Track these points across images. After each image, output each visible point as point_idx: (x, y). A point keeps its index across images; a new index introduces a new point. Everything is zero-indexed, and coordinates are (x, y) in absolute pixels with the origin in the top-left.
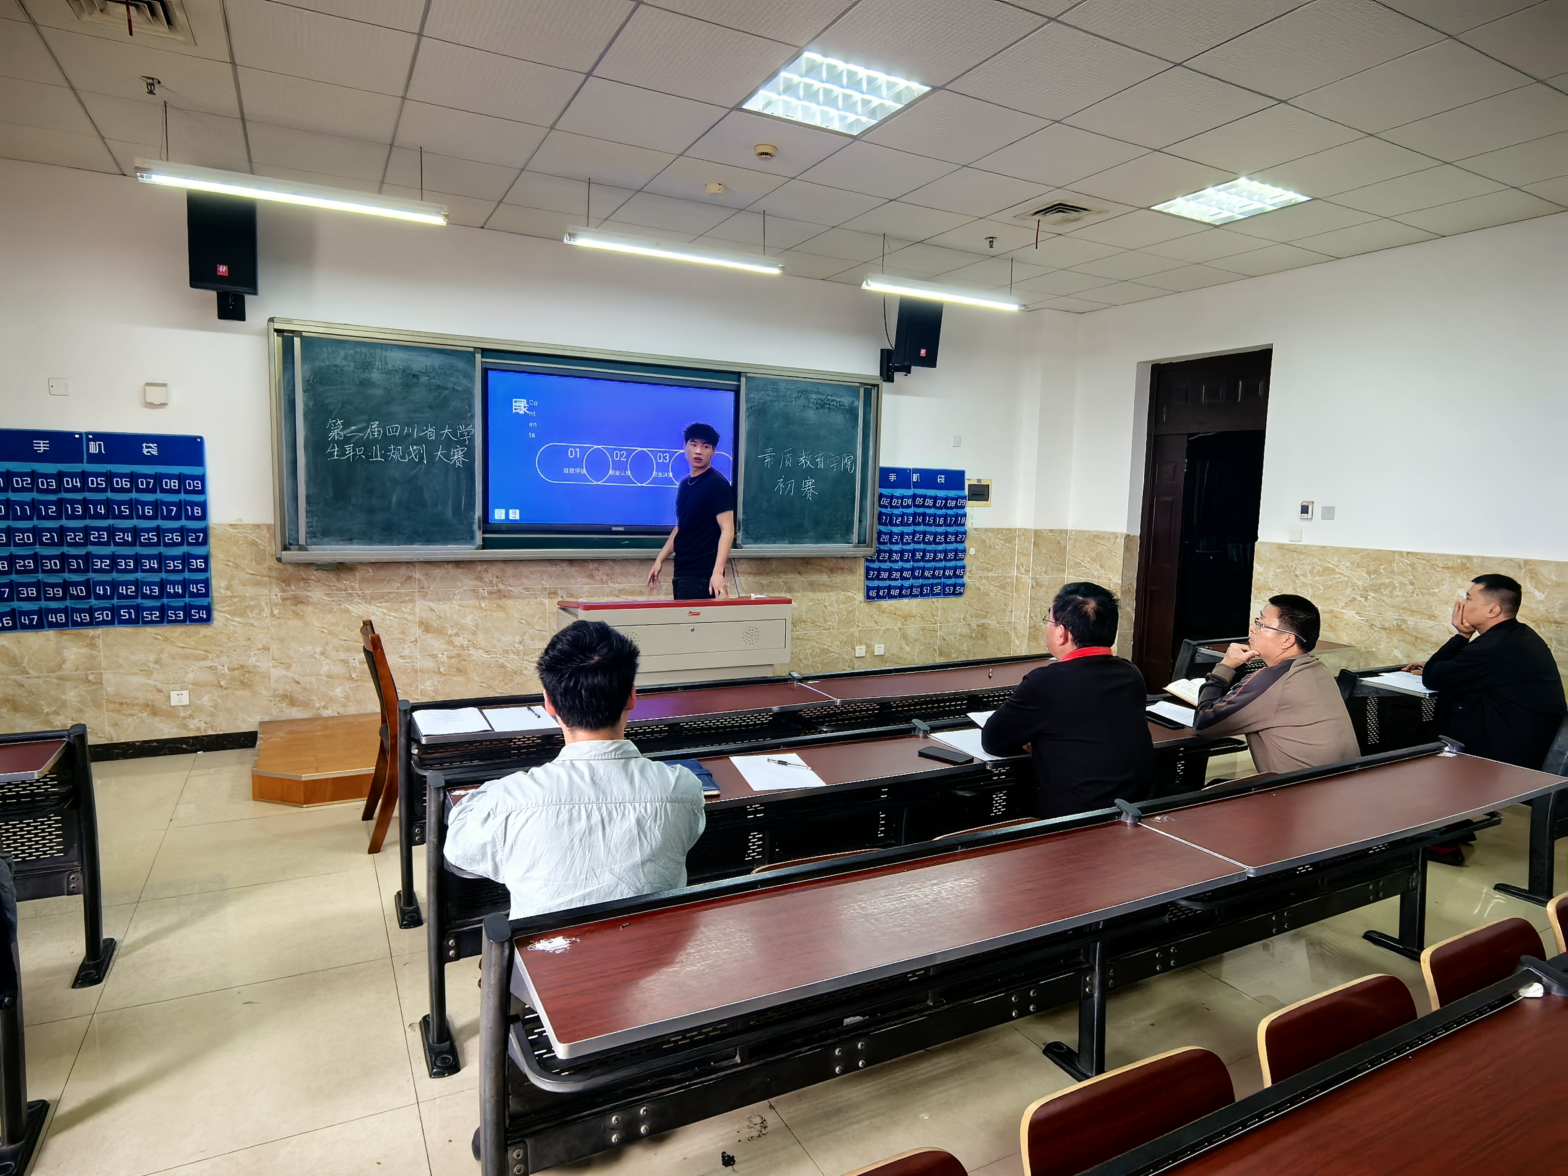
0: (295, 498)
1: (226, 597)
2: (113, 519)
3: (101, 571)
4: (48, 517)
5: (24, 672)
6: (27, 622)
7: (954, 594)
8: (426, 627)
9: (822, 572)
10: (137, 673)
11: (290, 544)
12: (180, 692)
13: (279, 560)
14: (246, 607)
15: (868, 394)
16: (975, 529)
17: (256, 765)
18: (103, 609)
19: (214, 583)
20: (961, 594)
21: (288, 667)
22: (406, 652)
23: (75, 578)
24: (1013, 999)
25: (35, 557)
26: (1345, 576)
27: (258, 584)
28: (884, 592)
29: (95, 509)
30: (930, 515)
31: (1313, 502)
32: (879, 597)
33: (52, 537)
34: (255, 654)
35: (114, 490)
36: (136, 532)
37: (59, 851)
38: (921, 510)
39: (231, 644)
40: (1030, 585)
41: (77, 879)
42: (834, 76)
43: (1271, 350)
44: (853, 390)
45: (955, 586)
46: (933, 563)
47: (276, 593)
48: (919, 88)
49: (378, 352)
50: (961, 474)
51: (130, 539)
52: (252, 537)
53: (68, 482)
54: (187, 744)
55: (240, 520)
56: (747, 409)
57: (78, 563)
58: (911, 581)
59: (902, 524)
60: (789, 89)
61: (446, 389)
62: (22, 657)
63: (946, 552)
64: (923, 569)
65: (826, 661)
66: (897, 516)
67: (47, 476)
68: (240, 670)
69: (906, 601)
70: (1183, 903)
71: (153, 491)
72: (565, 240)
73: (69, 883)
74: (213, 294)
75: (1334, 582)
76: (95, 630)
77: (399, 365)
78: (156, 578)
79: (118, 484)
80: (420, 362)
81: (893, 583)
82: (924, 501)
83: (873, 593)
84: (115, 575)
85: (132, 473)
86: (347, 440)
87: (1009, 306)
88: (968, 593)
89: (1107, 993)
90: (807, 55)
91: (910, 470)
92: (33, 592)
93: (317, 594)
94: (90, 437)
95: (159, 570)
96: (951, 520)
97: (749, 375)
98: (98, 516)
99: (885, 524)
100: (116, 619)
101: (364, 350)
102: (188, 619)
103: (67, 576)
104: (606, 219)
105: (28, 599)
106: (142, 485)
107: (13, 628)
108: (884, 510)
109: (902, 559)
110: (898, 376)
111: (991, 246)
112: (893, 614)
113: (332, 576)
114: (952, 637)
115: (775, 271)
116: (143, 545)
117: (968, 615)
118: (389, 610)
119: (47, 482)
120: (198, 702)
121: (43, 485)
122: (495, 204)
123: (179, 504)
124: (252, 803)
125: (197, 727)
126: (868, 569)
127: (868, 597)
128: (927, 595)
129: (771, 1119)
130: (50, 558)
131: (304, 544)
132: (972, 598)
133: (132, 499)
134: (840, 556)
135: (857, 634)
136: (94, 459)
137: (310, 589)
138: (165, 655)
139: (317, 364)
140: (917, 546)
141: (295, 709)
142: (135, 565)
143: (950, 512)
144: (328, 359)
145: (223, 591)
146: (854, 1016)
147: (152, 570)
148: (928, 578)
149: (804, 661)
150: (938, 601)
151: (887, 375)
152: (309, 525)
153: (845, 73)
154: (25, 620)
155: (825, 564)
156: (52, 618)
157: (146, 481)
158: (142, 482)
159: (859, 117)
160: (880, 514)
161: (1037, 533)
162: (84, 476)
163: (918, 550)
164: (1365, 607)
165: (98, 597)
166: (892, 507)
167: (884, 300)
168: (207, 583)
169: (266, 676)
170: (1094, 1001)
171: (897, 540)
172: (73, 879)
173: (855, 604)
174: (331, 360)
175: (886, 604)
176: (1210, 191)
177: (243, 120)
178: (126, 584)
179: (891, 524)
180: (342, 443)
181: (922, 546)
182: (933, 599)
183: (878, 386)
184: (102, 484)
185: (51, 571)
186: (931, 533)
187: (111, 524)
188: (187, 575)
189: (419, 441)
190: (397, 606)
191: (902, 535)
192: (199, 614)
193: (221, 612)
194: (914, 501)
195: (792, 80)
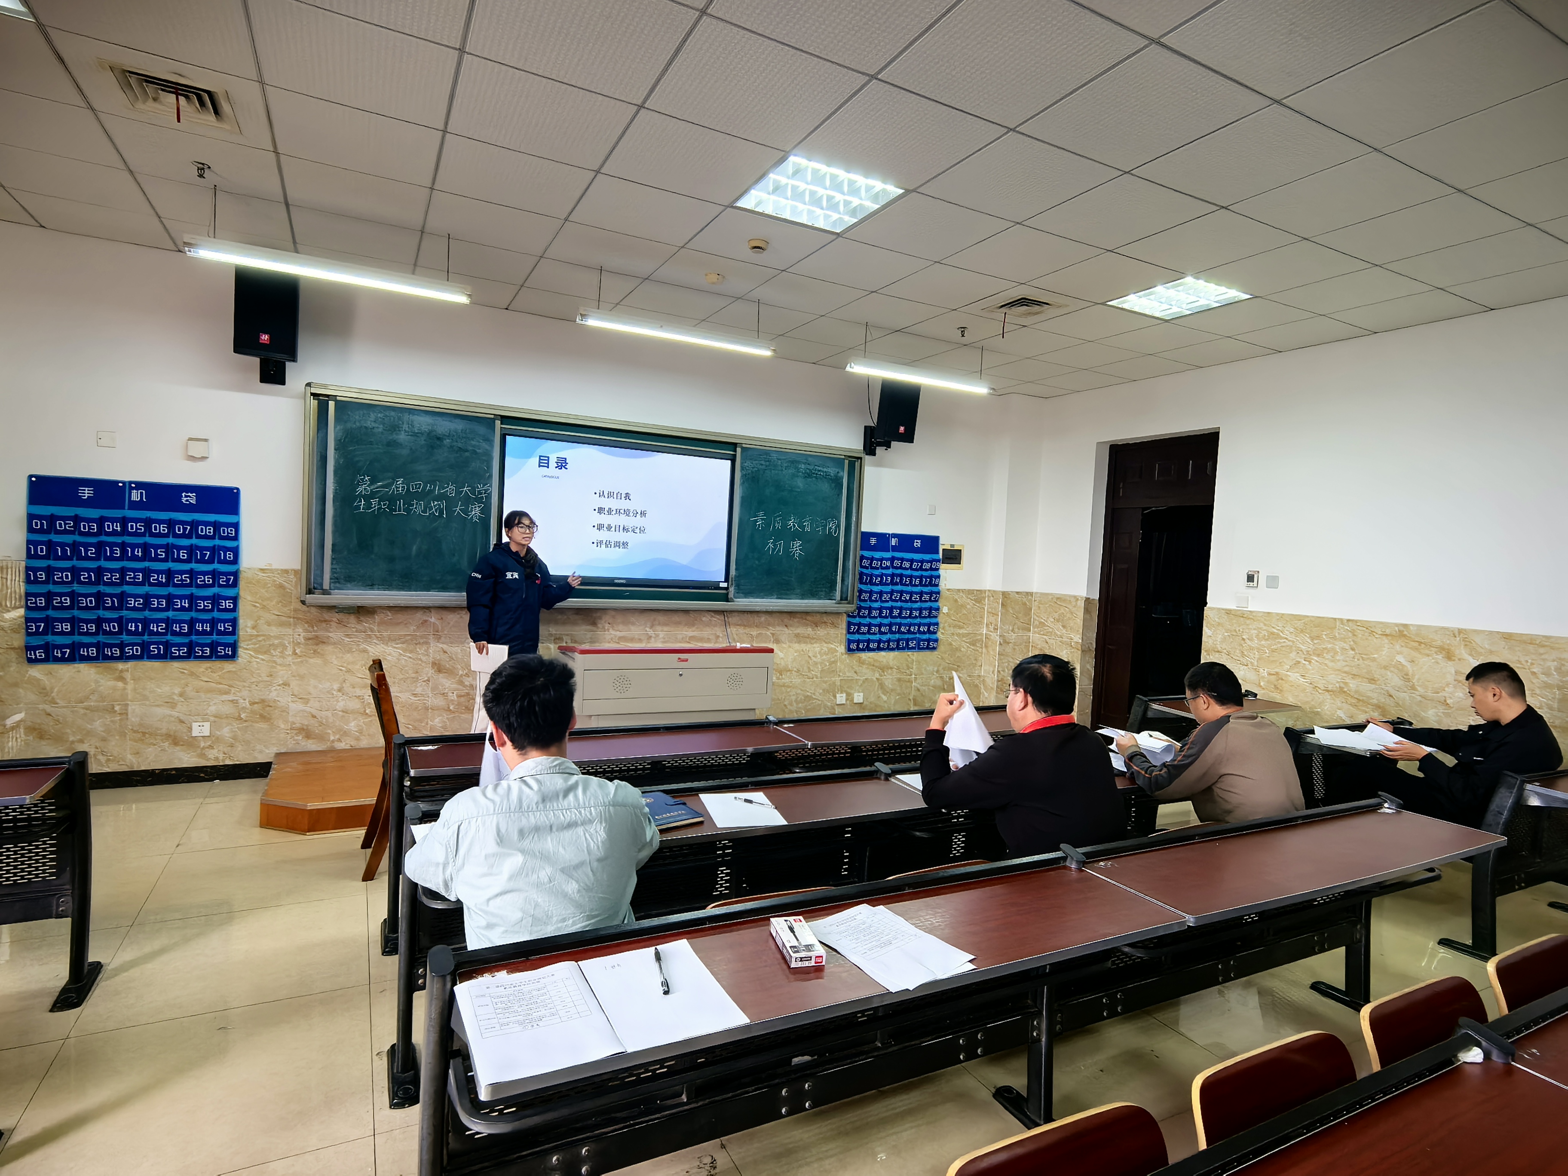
0: (322, 546)
1: (252, 636)
2: (149, 561)
3: (134, 609)
4: (87, 558)
5: (53, 702)
6: (59, 655)
7: (928, 648)
8: (439, 668)
9: (807, 625)
10: (162, 705)
11: (315, 588)
12: (201, 724)
13: (303, 602)
14: (270, 645)
15: (852, 466)
16: (948, 590)
17: (266, 794)
18: (133, 645)
19: (241, 622)
20: (934, 648)
21: (306, 701)
22: (419, 690)
23: (108, 615)
24: (961, 1041)
25: (73, 595)
26: (1289, 641)
27: (282, 624)
28: (864, 645)
29: (133, 552)
30: (907, 576)
31: (1258, 572)
32: (859, 649)
33: (90, 577)
34: (276, 690)
35: (152, 535)
36: (170, 574)
37: (51, 874)
38: (899, 571)
39: (254, 680)
40: (998, 643)
41: (66, 902)
42: (818, 179)
43: (1218, 433)
44: (838, 462)
45: (929, 641)
46: (908, 620)
47: (300, 633)
48: (895, 191)
49: (406, 417)
50: (936, 539)
51: (164, 580)
52: (280, 580)
53: (109, 527)
54: (206, 773)
55: (270, 565)
56: (742, 476)
57: (113, 602)
58: (889, 636)
59: (881, 583)
60: (777, 189)
61: (467, 451)
62: (52, 689)
63: (920, 610)
64: (900, 625)
65: (809, 707)
66: (877, 576)
67: (89, 520)
68: (260, 705)
69: (883, 653)
70: (1127, 949)
71: (189, 536)
72: (577, 320)
73: (58, 906)
74: (257, 360)
75: (1279, 645)
76: (125, 663)
77: (425, 428)
78: (186, 616)
79: (156, 529)
80: (444, 427)
81: (872, 637)
82: (901, 563)
83: (854, 646)
84: (147, 614)
85: (170, 520)
86: (373, 495)
87: (980, 390)
88: (942, 648)
89: (1054, 1037)
90: (792, 159)
91: (889, 535)
92: (67, 627)
93: (336, 634)
94: (133, 485)
95: (189, 609)
96: (926, 581)
97: (744, 445)
98: (135, 558)
99: (866, 584)
100: (146, 654)
101: (393, 413)
102: (214, 655)
103: (101, 613)
104: (617, 304)
105: (62, 633)
106: (179, 530)
107: (46, 660)
108: (865, 571)
109: (880, 616)
110: (880, 450)
111: (963, 336)
112: (873, 665)
113: (352, 619)
114: (926, 688)
115: (766, 353)
116: (175, 586)
117: (940, 668)
118: (405, 650)
119: (89, 526)
120: (218, 733)
121: (84, 528)
122: (518, 288)
123: (213, 550)
124: (258, 829)
125: (216, 757)
126: (849, 624)
127: (850, 650)
128: (903, 649)
129: (722, 1159)
130: (86, 596)
131: (328, 588)
132: (945, 653)
133: (168, 544)
134: (823, 611)
135: (838, 683)
136: (134, 505)
137: (331, 630)
138: (189, 689)
139: (349, 425)
140: (895, 604)
141: (310, 741)
142: (167, 603)
143: (925, 573)
144: (360, 421)
145: (249, 630)
146: (803, 1055)
147: (183, 609)
148: (904, 633)
149: (789, 707)
150: (913, 655)
151: (870, 449)
152: (333, 571)
153: (828, 177)
154: (57, 653)
155: (809, 618)
156: (84, 651)
157: (183, 528)
158: (179, 528)
159: (841, 216)
160: (861, 574)
161: (1005, 594)
162: (124, 521)
163: (896, 608)
164: (1309, 670)
165: (130, 633)
166: (872, 568)
167: (868, 382)
168: (234, 622)
169: (285, 710)
170: (1041, 1044)
171: (876, 598)
172: (62, 902)
173: (836, 656)
174: (362, 422)
175: (865, 656)
176: (1159, 289)
177: (287, 205)
178: (157, 621)
179: (871, 583)
180: (368, 498)
181: (899, 604)
182: (909, 653)
183: (861, 458)
184: (141, 529)
185: (87, 608)
186: (907, 592)
187: (147, 565)
188: (216, 614)
189: (441, 497)
190: (411, 647)
191: (881, 593)
192: (225, 650)
193: (246, 649)
194: (892, 563)
195: (780, 181)
